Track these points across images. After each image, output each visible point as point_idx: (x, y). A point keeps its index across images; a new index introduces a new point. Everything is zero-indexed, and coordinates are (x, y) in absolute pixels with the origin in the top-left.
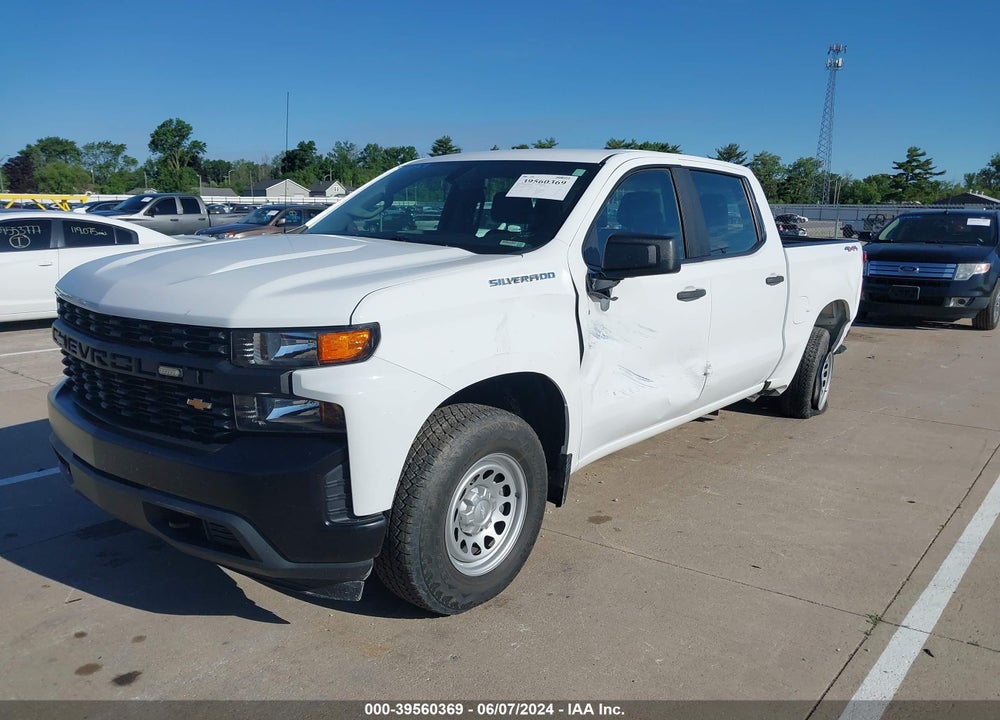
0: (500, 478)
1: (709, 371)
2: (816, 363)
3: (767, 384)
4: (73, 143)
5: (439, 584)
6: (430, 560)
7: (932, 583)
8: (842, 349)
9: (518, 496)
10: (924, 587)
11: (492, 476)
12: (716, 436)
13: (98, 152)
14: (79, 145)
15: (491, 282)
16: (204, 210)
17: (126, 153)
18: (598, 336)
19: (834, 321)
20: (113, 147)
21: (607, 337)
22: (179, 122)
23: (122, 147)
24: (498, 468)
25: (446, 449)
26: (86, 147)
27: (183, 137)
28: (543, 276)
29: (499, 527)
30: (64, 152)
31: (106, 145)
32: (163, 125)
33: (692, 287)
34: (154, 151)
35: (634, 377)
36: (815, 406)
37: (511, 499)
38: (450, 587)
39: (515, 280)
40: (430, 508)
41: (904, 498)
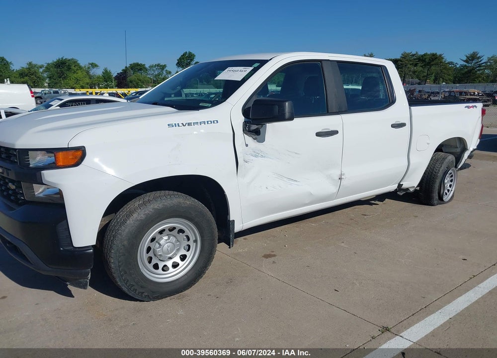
0: (181, 231)
1: (343, 177)
2: (440, 174)
3: (400, 185)
4: (144, 65)
5: (134, 285)
6: (126, 273)
7: (440, 311)
8: (466, 166)
9: (195, 241)
10: (433, 312)
11: (176, 231)
12: (372, 213)
13: (155, 69)
14: (147, 66)
15: (169, 125)
16: (184, 95)
17: (167, 69)
18: (256, 156)
19: (459, 150)
20: (161, 66)
21: (264, 157)
22: (190, 53)
23: (165, 66)
24: (179, 226)
25: (135, 215)
26: (150, 67)
27: (192, 60)
28: (210, 122)
29: (183, 258)
30: (141, 69)
31: (158, 65)
32: (183, 55)
33: (328, 129)
34: (178, 67)
35: (285, 179)
36: (441, 198)
37: (191, 243)
38: (142, 287)
39: (189, 124)
40: (124, 246)
41: (462, 257)
